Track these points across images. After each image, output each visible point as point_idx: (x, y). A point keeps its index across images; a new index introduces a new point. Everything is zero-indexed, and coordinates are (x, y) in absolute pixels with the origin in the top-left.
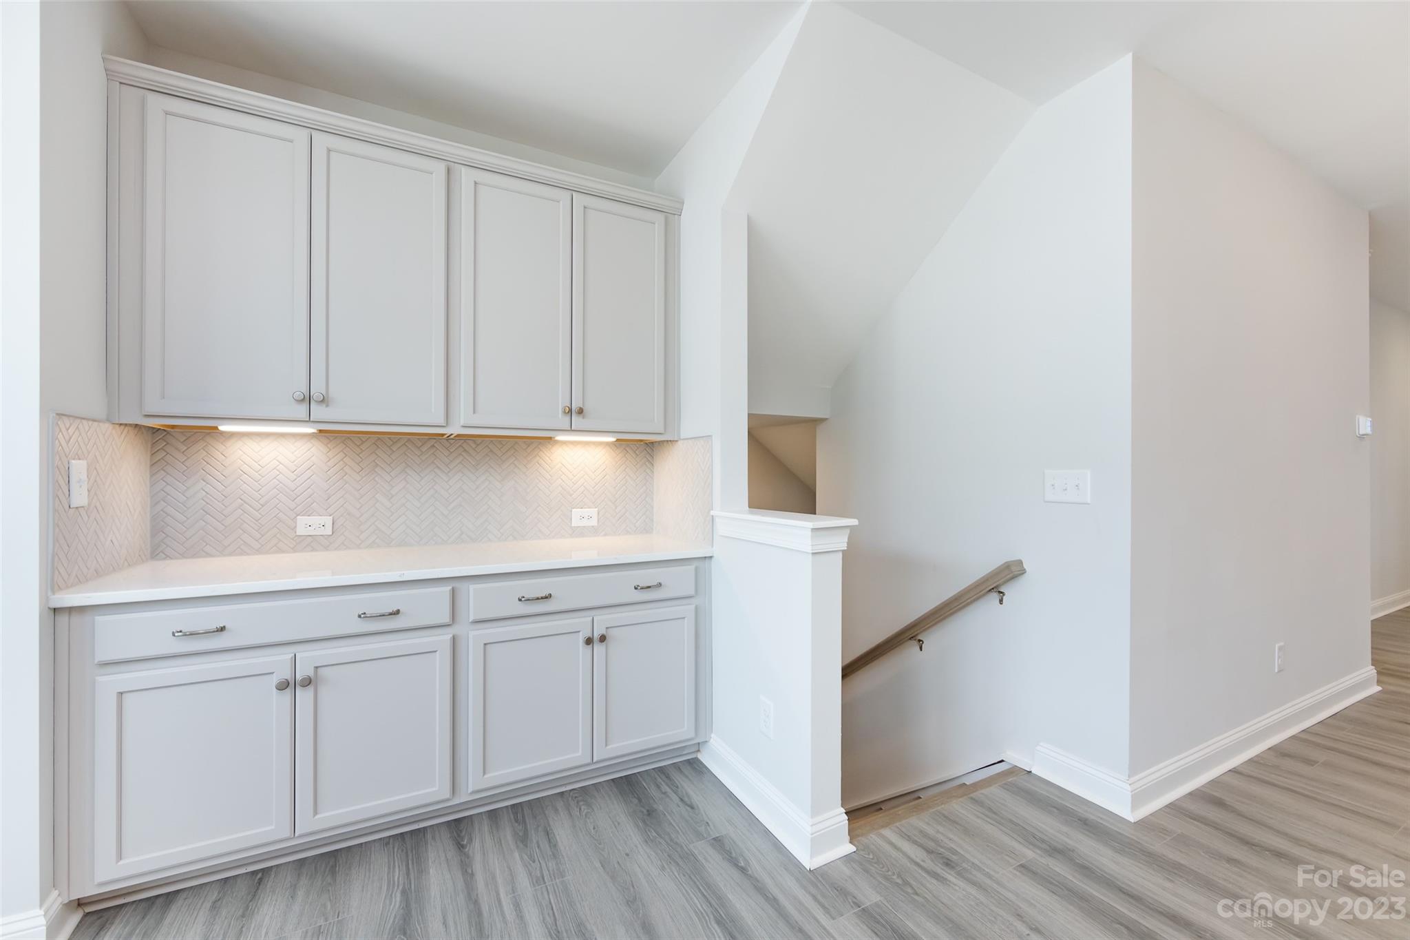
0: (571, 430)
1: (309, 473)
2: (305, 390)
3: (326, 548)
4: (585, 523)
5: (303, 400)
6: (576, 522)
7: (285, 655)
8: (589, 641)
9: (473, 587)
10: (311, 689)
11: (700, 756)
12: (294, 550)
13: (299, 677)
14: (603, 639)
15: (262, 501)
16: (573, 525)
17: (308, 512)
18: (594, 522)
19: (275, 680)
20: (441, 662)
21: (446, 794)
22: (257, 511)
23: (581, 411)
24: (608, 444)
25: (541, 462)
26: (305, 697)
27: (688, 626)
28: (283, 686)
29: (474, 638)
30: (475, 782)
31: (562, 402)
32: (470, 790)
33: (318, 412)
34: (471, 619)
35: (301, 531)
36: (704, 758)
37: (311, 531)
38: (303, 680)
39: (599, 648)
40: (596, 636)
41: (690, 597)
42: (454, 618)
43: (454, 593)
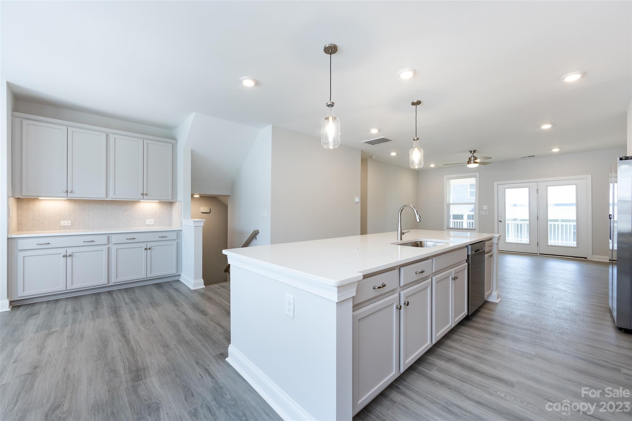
0: (143, 199)
1: (64, 209)
2: (66, 190)
3: (69, 229)
4: (150, 223)
5: (66, 192)
6: (147, 223)
7: (64, 250)
8: (146, 249)
9: (113, 236)
10: (71, 257)
11: (179, 279)
12: (60, 229)
13: (68, 255)
14: (150, 249)
15: (50, 217)
16: (146, 224)
17: (64, 219)
18: (153, 223)
19: (62, 255)
20: (105, 253)
21: (106, 282)
22: (49, 219)
23: (146, 195)
24: (157, 202)
25: (136, 207)
26: (69, 259)
27: (175, 247)
28: (64, 256)
29: (113, 248)
30: (113, 281)
31: (141, 192)
32: (113, 282)
33: (69, 195)
34: (113, 243)
35: (62, 224)
36: (181, 280)
37: (65, 225)
38: (69, 255)
39: (149, 251)
40: (148, 248)
41: (176, 240)
42: (108, 243)
43: (108, 237)
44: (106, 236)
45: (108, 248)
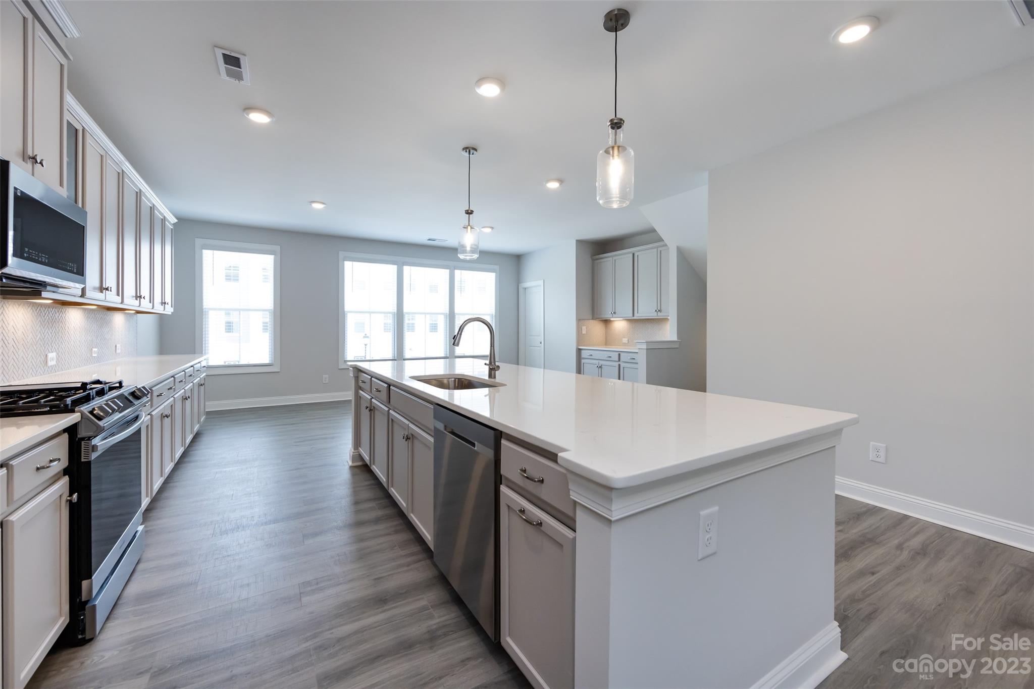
31: (655, 308)
42: (619, 360)
43: (619, 354)
44: (617, 354)
45: (619, 365)
